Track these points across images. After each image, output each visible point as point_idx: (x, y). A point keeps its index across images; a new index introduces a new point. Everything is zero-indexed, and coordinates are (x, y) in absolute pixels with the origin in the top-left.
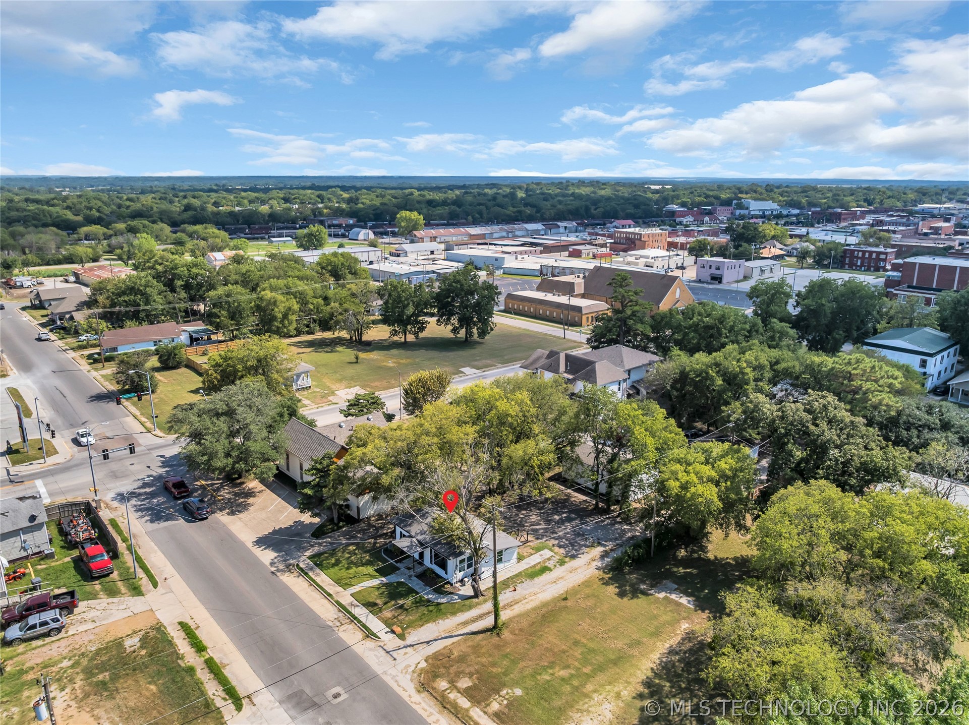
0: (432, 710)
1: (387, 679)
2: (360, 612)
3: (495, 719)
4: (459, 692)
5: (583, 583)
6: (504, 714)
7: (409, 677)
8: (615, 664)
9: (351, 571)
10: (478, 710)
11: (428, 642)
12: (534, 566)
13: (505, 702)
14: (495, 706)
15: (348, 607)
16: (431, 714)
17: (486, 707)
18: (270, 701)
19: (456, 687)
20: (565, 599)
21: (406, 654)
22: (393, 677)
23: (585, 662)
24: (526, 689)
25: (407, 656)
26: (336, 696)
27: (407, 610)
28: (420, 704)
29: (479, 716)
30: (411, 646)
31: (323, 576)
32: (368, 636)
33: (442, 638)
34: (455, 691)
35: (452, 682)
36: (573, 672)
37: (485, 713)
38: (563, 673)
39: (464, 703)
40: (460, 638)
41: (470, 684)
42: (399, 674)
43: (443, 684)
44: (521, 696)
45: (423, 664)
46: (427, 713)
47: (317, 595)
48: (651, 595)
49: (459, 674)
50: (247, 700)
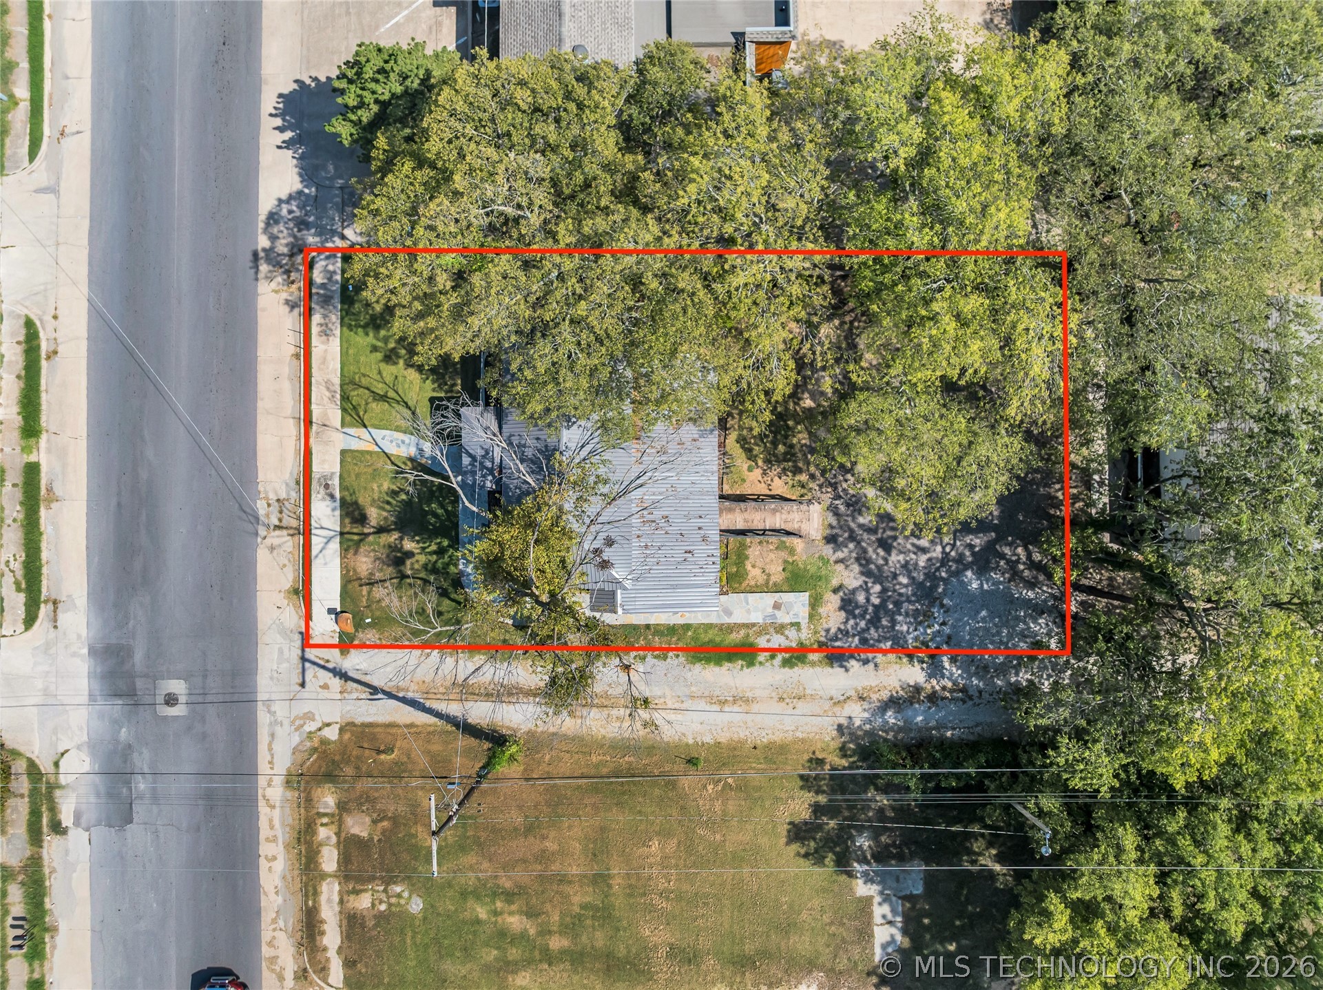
0: (279, 834)
1: (263, 718)
2: (325, 514)
3: (345, 923)
4: (338, 834)
5: (769, 747)
6: (363, 926)
7: (296, 739)
8: (608, 970)
9: (389, 371)
10: (337, 887)
11: (374, 690)
12: (731, 628)
13: (383, 907)
14: (363, 902)
15: (314, 485)
16: (274, 840)
17: (349, 893)
18: (79, 637)
19: (341, 823)
20: (692, 761)
21: (325, 687)
22: (275, 723)
23: (572, 926)
24: (430, 908)
25: (325, 694)
26: (171, 700)
27: (403, 577)
28: (273, 807)
29: (329, 901)
30: (344, 676)
31: (335, 345)
32: (296, 592)
33: (404, 700)
34: (334, 828)
35: (342, 807)
36: (532, 932)
37: (341, 902)
38: (515, 922)
39: (329, 860)
40: (433, 720)
41: (365, 834)
42: (286, 723)
43: (328, 800)
44: (413, 917)
45: (332, 734)
46: (270, 834)
47: (290, 402)
48: (850, 875)
49: (364, 802)
50: (50, 606)
